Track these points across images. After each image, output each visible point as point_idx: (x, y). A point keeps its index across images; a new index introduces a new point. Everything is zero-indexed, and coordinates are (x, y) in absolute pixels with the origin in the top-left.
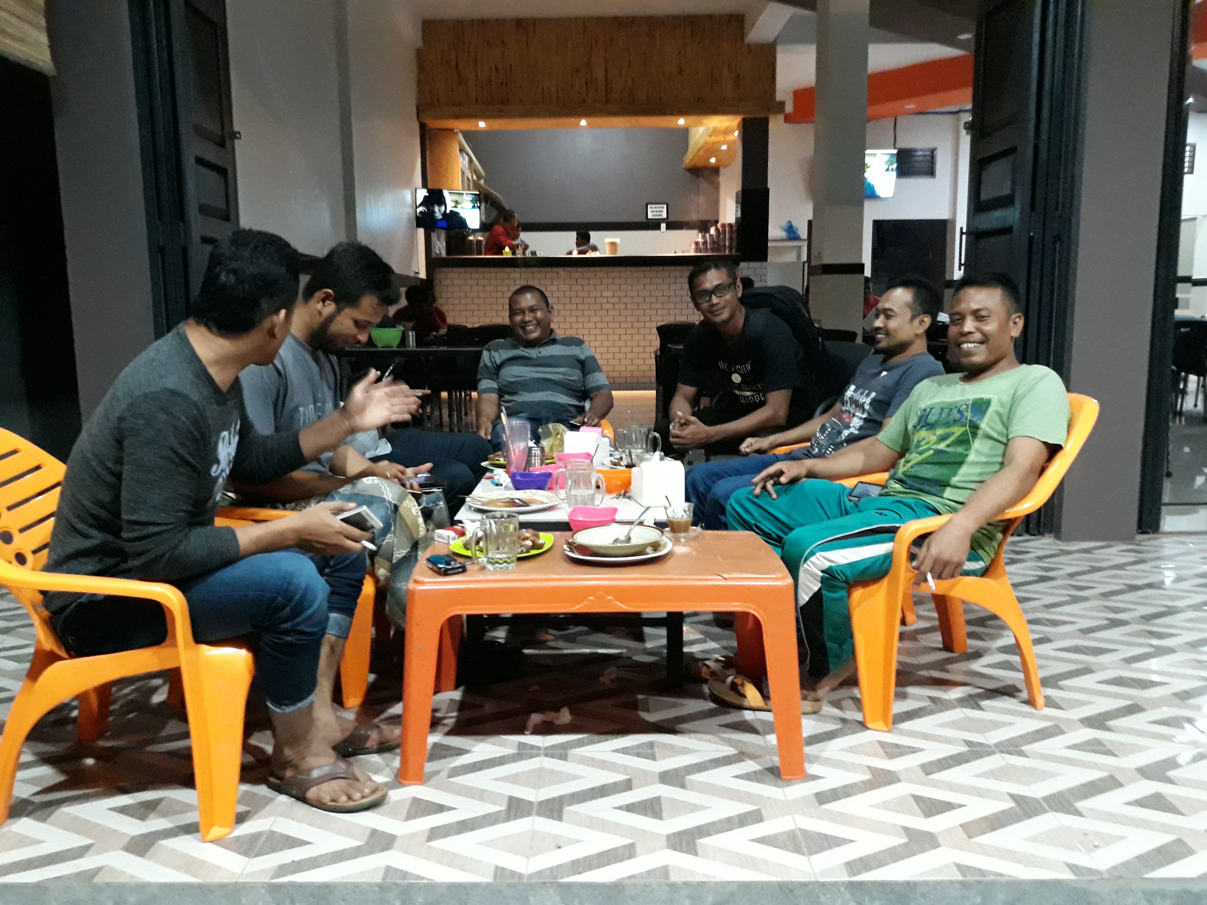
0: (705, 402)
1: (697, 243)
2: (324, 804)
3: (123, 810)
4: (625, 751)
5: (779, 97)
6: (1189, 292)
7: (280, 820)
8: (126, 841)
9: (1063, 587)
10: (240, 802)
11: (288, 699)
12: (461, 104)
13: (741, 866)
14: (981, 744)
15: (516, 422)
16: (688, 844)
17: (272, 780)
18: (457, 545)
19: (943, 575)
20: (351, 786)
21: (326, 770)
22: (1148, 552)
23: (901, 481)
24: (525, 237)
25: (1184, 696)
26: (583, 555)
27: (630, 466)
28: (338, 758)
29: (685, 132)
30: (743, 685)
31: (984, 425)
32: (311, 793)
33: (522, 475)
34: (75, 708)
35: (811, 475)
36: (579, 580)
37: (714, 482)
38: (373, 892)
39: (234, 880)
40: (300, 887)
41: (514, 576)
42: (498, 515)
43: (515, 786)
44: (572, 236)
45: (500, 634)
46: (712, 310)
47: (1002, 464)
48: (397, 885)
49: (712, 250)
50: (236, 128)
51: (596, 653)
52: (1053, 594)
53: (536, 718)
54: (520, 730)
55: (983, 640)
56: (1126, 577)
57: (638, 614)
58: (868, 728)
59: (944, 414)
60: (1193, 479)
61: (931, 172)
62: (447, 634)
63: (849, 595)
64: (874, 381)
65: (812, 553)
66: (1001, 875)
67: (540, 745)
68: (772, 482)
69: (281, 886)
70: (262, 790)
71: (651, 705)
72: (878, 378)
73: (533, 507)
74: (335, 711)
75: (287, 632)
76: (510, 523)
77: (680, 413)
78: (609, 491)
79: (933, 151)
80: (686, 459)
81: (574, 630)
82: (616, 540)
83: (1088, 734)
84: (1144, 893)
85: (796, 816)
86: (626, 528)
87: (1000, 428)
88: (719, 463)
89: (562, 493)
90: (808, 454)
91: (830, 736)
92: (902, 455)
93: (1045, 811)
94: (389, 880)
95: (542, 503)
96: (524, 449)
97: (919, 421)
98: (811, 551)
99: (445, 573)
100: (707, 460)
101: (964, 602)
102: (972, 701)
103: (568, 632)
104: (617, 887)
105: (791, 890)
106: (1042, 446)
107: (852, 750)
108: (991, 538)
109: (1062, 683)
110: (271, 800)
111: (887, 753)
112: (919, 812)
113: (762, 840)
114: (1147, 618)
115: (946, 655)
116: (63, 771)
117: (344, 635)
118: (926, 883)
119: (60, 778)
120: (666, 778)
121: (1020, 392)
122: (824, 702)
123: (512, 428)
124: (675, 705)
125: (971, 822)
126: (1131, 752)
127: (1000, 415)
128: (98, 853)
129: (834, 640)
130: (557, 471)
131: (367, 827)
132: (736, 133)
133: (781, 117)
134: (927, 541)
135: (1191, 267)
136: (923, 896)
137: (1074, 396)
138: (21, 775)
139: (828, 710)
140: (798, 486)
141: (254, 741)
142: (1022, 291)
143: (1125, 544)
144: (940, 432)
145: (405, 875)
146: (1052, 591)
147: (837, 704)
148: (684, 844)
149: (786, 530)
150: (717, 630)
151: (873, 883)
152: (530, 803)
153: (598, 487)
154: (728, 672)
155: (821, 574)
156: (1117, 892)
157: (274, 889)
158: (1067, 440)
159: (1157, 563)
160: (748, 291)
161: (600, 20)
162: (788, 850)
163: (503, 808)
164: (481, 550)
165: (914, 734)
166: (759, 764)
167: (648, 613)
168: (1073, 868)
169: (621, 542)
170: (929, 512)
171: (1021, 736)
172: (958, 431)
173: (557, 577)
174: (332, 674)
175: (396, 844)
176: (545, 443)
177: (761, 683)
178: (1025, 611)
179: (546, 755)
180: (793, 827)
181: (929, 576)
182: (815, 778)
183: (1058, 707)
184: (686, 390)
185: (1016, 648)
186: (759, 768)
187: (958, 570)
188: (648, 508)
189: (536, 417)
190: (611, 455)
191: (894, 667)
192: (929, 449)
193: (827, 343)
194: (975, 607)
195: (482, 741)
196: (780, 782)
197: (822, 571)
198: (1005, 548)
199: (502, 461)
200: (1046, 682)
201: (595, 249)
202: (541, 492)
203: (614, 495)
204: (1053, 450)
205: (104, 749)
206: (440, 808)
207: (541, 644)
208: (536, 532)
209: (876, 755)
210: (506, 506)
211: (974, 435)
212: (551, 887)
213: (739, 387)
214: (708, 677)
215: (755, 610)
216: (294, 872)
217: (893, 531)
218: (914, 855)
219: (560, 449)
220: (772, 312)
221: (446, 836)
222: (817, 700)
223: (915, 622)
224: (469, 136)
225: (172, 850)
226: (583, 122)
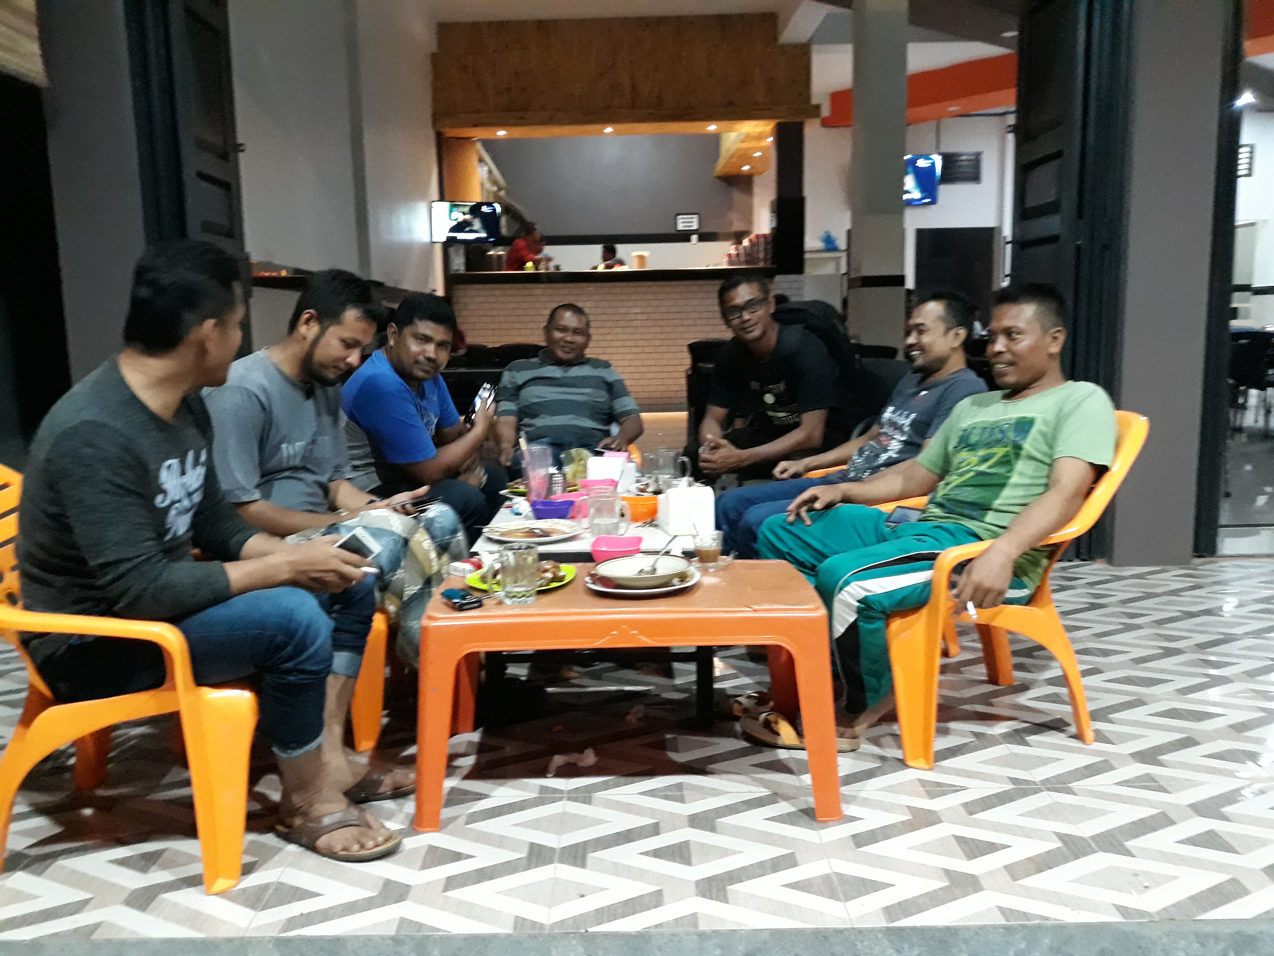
0: (739, 424)
1: (730, 255)
2: (335, 853)
3: (123, 862)
4: (651, 793)
5: (815, 101)
6: (1247, 301)
7: (289, 870)
8: (125, 895)
9: (1113, 615)
10: (246, 852)
11: (293, 742)
12: (479, 111)
13: (774, 913)
14: (1027, 782)
15: (536, 448)
16: (718, 890)
17: (280, 828)
18: (473, 579)
19: (985, 605)
20: (362, 834)
21: (337, 817)
22: (1206, 576)
23: (940, 505)
24: (548, 250)
25: (1240, 728)
26: (608, 587)
27: (657, 492)
28: (349, 805)
29: (716, 138)
30: (776, 723)
31: (1028, 446)
32: (322, 842)
33: (543, 503)
34: (72, 755)
35: (846, 500)
36: (603, 613)
37: (746, 509)
38: (387, 945)
39: (240, 935)
40: (310, 941)
41: (533, 611)
42: (516, 545)
43: (537, 833)
44: (597, 250)
45: (519, 671)
46: (743, 327)
47: (1046, 485)
48: (412, 938)
49: (747, 262)
50: (240, 140)
51: (623, 691)
52: (1104, 623)
53: (558, 760)
54: (541, 773)
55: (1030, 672)
56: (1181, 604)
57: (667, 649)
58: (908, 767)
59: (986, 434)
60: (1254, 501)
61: (975, 177)
62: (464, 670)
63: (887, 626)
64: (913, 402)
65: (847, 583)
66: (1047, 919)
67: (563, 788)
68: (805, 508)
69: (289, 940)
70: (270, 839)
71: (680, 745)
72: (917, 398)
73: (554, 537)
74: (347, 755)
75: (289, 672)
76: (529, 554)
77: (709, 436)
78: (635, 519)
79: (978, 155)
80: (718, 485)
81: (599, 666)
82: (641, 571)
83: (1140, 769)
84: (1197, 935)
85: (832, 860)
86: (651, 559)
87: (1045, 448)
88: (752, 487)
89: (585, 523)
90: (844, 478)
91: (869, 775)
92: (942, 478)
93: (1094, 852)
94: (402, 932)
95: (564, 533)
96: (545, 476)
97: (960, 442)
98: (846, 580)
99: (461, 608)
100: (740, 485)
101: (1010, 632)
102: (1017, 737)
103: (593, 668)
104: (643, 937)
105: (826, 938)
106: (1088, 466)
107: (891, 789)
108: (1035, 563)
109: (1113, 716)
110: (279, 850)
111: (928, 792)
112: (961, 853)
113: (795, 886)
114: (1203, 647)
115: (991, 688)
116: (59, 822)
117: (353, 676)
118: (967, 928)
119: (57, 830)
120: (695, 821)
121: (1066, 410)
122: (862, 739)
123: (532, 454)
124: (705, 745)
125: (1015, 863)
126: (1184, 788)
127: (1043, 434)
128: (96, 908)
129: (873, 674)
130: (578, 498)
131: (380, 878)
132: (771, 139)
133: (817, 122)
134: (967, 567)
135: (1250, 275)
136: (966, 942)
137: (1121, 413)
138: (15, 826)
139: (867, 747)
140: (832, 512)
141: (258, 789)
142: (1070, 303)
143: (1181, 568)
144: (982, 453)
145: (420, 926)
146: (1103, 619)
147: (876, 741)
148: (714, 890)
149: (820, 557)
150: (750, 665)
151: (913, 929)
152: (552, 850)
153: (622, 515)
154: (762, 709)
155: (857, 604)
156: (1167, 935)
157: (282, 943)
158: (1113, 461)
159: (1217, 588)
160: (784, 306)
161: (625, 21)
162: (823, 896)
163: (522, 854)
164: (498, 583)
165: (958, 772)
166: (794, 806)
167: (679, 648)
168: (1123, 910)
169: (647, 573)
170: (971, 538)
171: (1069, 772)
172: (1000, 451)
173: (578, 610)
174: (342, 717)
175: (411, 894)
176: (568, 469)
177: (795, 721)
178: (1074, 641)
179: (569, 799)
180: (828, 871)
181: (970, 605)
182: (852, 819)
183: (1108, 741)
184: (716, 412)
185: (1063, 681)
186: (793, 809)
187: (1001, 599)
188: (675, 536)
189: (559, 442)
190: (638, 481)
191: (935, 702)
192: (969, 471)
193: (865, 360)
194: (1021, 637)
195: (501, 785)
196: (815, 824)
197: (859, 601)
198: (1051, 574)
199: (522, 489)
200: (1096, 715)
201: (621, 263)
202: (562, 521)
203: (639, 524)
204: (1100, 471)
205: (103, 798)
206: (457, 857)
207: (565, 682)
208: (557, 564)
209: (917, 795)
210: (527, 537)
211: (1017, 455)
212: (574, 938)
213: (773, 407)
214: (740, 714)
215: (787, 643)
216: (303, 925)
217: (932, 557)
218: (957, 899)
219: (583, 475)
220: (805, 328)
221: (464, 885)
222: (855, 737)
223: (958, 654)
224: (488, 145)
225: (175, 905)
226: (609, 130)
